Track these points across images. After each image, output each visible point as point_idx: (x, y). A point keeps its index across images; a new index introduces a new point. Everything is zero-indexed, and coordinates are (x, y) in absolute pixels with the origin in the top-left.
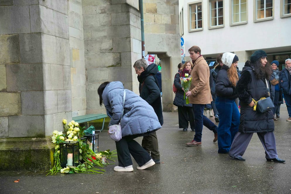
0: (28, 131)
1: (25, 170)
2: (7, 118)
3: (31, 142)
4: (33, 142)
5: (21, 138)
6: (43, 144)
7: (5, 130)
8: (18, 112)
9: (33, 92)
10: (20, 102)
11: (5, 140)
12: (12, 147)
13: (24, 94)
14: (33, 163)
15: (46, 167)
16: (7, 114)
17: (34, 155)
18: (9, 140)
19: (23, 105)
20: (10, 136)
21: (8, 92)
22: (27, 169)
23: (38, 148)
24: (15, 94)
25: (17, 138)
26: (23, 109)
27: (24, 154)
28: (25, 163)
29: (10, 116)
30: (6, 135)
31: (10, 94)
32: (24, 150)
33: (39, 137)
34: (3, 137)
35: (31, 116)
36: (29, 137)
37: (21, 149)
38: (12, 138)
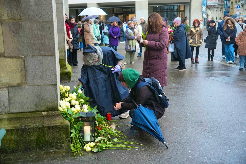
0: (36, 105)
1: (38, 150)
2: (6, 89)
3: (41, 117)
4: (43, 117)
5: (26, 112)
6: (58, 118)
7: (4, 104)
8: (21, 82)
9: (41, 57)
10: (24, 69)
11: (5, 116)
12: (18, 125)
13: (29, 59)
14: (48, 142)
15: (64, 145)
16: (7, 84)
17: (49, 133)
18: (12, 116)
19: (28, 74)
20: (12, 111)
21: (6, 57)
22: (41, 149)
23: (54, 124)
24: (17, 59)
25: (21, 113)
26: (28, 78)
27: (36, 133)
28: (37, 143)
29: (9, 87)
30: (7, 110)
31: (9, 60)
32: (36, 128)
33: (50, 111)
34: (2, 113)
35: (39, 86)
36: (37, 111)
37: (31, 127)
38: (14, 113)
